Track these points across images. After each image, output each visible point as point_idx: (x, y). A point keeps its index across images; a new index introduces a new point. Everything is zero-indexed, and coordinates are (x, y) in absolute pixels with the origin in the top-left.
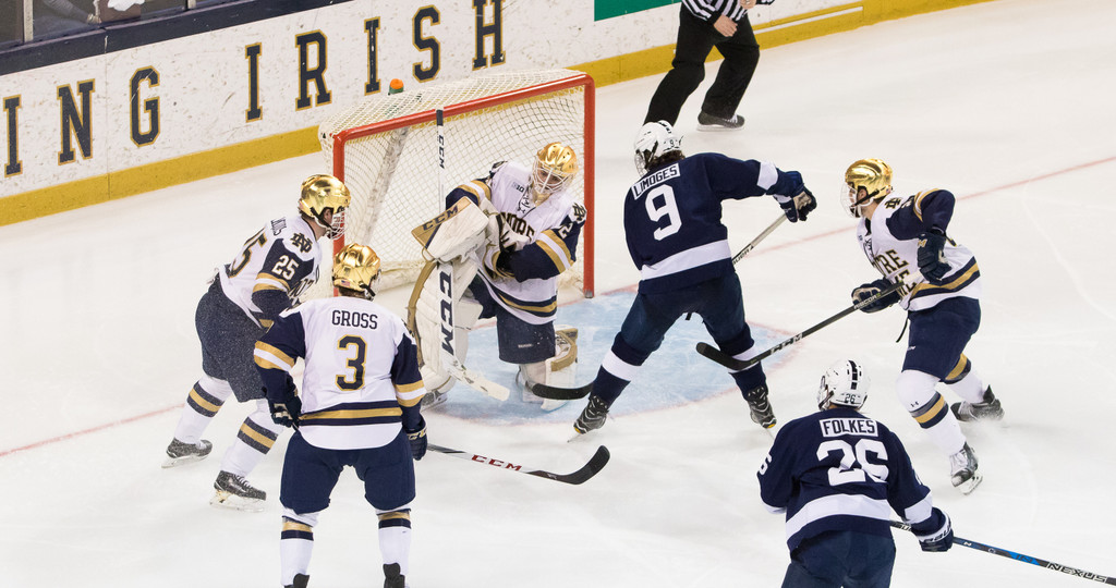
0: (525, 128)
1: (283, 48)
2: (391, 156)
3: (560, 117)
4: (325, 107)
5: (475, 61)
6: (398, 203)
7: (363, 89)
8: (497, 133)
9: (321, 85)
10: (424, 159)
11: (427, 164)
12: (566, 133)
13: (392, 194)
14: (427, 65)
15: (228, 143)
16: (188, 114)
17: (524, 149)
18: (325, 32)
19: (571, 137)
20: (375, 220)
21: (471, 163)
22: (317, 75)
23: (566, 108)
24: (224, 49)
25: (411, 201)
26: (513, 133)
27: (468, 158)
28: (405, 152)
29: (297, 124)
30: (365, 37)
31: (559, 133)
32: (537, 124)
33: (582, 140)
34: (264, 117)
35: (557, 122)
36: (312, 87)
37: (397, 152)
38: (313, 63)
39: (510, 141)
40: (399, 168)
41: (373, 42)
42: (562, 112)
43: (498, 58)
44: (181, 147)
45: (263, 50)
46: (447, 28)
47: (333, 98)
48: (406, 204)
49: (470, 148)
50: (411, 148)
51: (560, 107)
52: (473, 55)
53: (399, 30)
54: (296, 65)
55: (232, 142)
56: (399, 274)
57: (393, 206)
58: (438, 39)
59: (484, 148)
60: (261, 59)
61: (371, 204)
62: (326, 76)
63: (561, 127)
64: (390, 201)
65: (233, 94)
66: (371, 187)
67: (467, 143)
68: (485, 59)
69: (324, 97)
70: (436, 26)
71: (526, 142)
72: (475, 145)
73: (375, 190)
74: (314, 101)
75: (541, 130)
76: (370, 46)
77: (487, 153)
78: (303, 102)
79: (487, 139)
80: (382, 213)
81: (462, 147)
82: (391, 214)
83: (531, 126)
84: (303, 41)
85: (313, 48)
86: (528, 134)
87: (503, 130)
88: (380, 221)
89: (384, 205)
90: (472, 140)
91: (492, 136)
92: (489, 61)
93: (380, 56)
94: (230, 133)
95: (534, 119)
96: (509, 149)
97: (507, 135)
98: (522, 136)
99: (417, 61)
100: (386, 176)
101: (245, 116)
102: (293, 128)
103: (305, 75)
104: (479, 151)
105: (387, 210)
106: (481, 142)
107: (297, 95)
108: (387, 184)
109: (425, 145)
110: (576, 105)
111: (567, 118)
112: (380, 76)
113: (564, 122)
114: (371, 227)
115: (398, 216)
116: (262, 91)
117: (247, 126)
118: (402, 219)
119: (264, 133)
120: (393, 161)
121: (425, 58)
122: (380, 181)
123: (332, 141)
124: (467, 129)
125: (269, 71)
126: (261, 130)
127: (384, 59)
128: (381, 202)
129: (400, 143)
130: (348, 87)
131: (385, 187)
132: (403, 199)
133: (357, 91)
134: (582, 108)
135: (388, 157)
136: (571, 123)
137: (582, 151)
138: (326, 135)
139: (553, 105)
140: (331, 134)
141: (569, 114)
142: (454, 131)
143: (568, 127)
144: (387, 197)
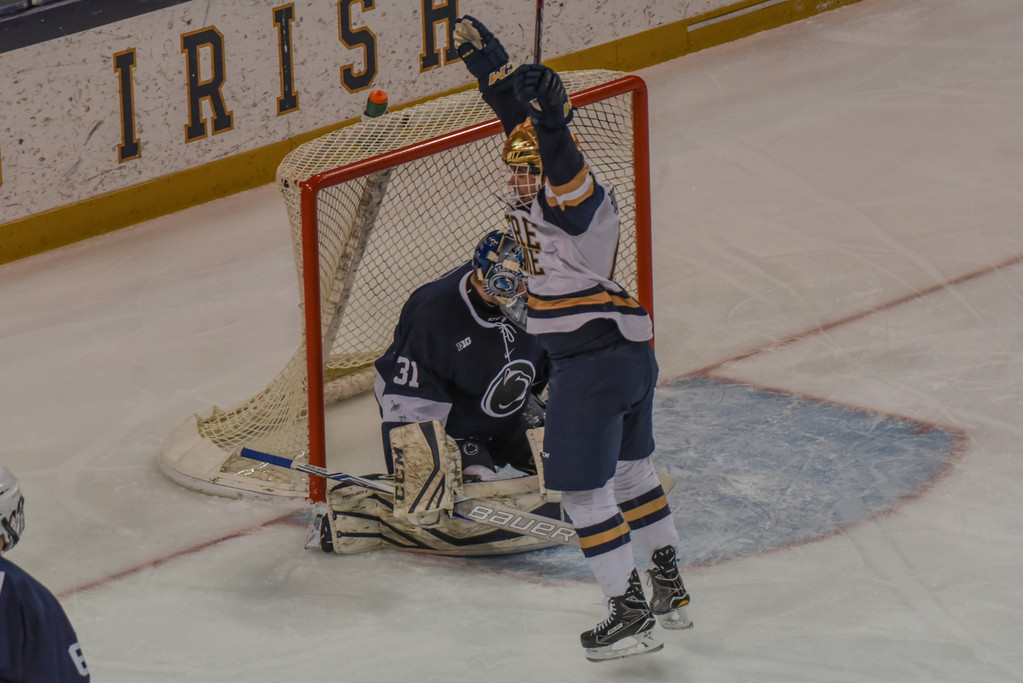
1: (164, 55)
2: (368, 207)
3: (597, 138)
4: (224, 135)
5: (424, 59)
6: (376, 272)
7: (274, 107)
9: (218, 105)
10: (411, 208)
11: (415, 215)
12: (607, 160)
13: (367, 259)
14: (359, 68)
15: (95, 193)
16: (39, 156)
18: (221, 28)
19: (614, 167)
20: (347, 297)
21: (476, 211)
22: (213, 90)
23: (605, 125)
24: (84, 61)
25: (395, 268)
27: (471, 203)
28: (386, 199)
29: (188, 161)
30: (274, 32)
33: (630, 171)
34: (143, 153)
35: (594, 146)
36: (206, 107)
37: (376, 200)
38: (206, 74)
40: (377, 224)
41: (285, 39)
42: (601, 131)
44: (32, 202)
45: (138, 60)
46: (384, 14)
47: (235, 123)
48: (387, 273)
49: (474, 190)
50: (392, 195)
51: (596, 123)
52: (421, 51)
53: (320, 20)
54: (183, 79)
55: (100, 191)
57: (369, 278)
58: (374, 29)
60: (137, 73)
61: (340, 276)
62: (225, 90)
63: (601, 153)
64: (364, 271)
65: (100, 123)
66: (341, 252)
67: (470, 183)
68: (437, 56)
69: (223, 121)
70: (369, 13)
72: (481, 185)
73: (345, 256)
74: (209, 127)
76: (282, 45)
78: (195, 130)
80: (355, 287)
81: (462, 189)
82: (366, 289)
84: (191, 43)
85: (205, 52)
88: (351, 299)
89: (358, 275)
90: (477, 178)
92: (442, 58)
93: (296, 58)
94: (97, 180)
99: (345, 63)
100: (361, 234)
101: (116, 155)
102: (182, 166)
103: (196, 91)
105: (361, 282)
107: (184, 119)
108: (363, 245)
109: (411, 188)
110: (619, 120)
111: (607, 140)
112: (297, 87)
113: (604, 146)
114: (340, 308)
115: (377, 290)
116: (139, 117)
117: (120, 168)
118: (383, 294)
119: (145, 177)
120: (371, 213)
121: (356, 57)
122: (351, 242)
123: (298, 191)
124: (469, 162)
125: (147, 88)
126: (140, 173)
127: (302, 63)
128: (355, 271)
129: (380, 187)
130: (255, 105)
131: (360, 251)
132: (383, 267)
133: (267, 110)
134: (629, 123)
135: (363, 207)
136: (613, 146)
137: (632, 186)
138: (289, 182)
139: (587, 122)
140: (296, 182)
141: (610, 134)
142: (451, 166)
143: (610, 153)
144: (362, 264)
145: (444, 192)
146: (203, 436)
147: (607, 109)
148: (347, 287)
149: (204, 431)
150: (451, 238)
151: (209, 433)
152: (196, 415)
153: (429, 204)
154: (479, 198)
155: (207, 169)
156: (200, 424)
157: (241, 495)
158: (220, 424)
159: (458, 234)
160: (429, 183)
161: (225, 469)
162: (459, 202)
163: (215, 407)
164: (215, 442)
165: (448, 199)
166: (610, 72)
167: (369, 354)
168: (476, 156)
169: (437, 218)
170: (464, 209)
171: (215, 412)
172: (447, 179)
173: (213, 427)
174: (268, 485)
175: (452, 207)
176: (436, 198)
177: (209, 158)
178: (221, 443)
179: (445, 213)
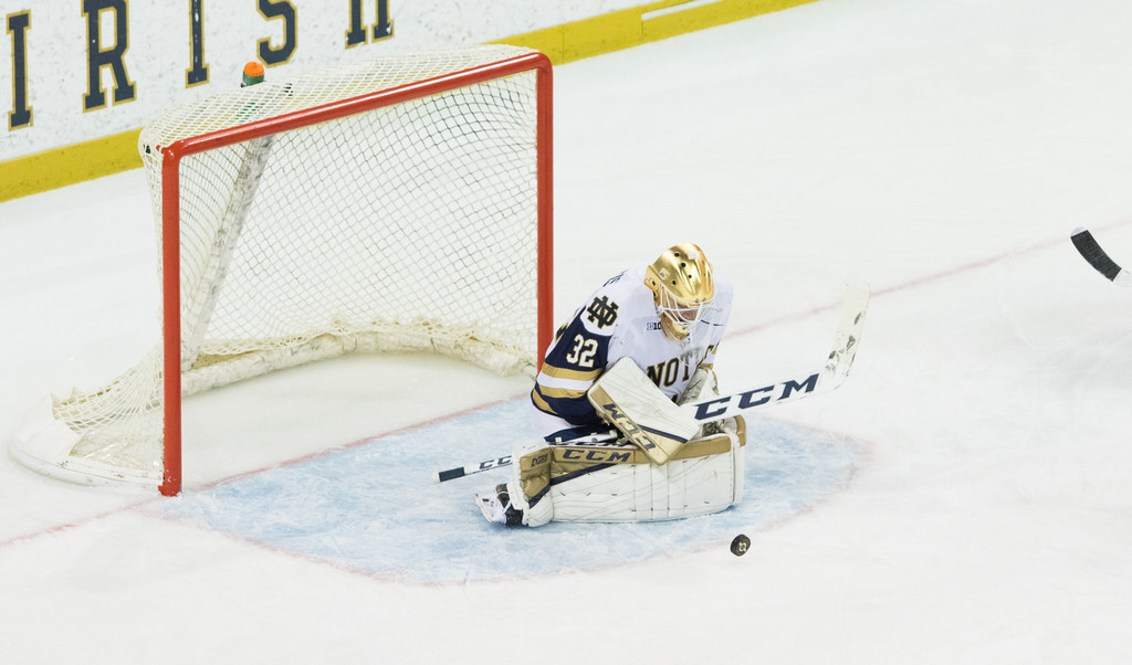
0: (447, 135)
1: (62, 18)
2: (246, 180)
3: (500, 117)
4: (126, 105)
5: (349, 35)
6: (256, 250)
7: (183, 78)
8: (406, 142)
9: (120, 73)
10: (295, 184)
12: (509, 141)
13: (247, 236)
14: (278, 42)
17: (447, 167)
19: (516, 148)
20: (223, 276)
22: (115, 58)
23: (508, 104)
25: (277, 247)
26: (429, 142)
27: (361, 182)
28: (266, 173)
29: (86, 131)
31: (499, 142)
32: (466, 129)
33: (534, 153)
34: (35, 123)
35: (496, 125)
36: (107, 76)
37: (257, 173)
38: (108, 41)
39: (426, 155)
40: (258, 198)
41: (196, 7)
42: (504, 110)
43: (382, 30)
45: (33, 21)
47: (139, 92)
48: (269, 252)
49: (365, 167)
50: (275, 168)
51: (499, 101)
52: (346, 25)
54: (82, 44)
56: (258, 358)
57: (248, 256)
59: (386, 166)
60: (31, 35)
61: (217, 252)
62: (128, 59)
63: (503, 133)
64: (244, 249)
66: (217, 228)
67: (360, 159)
68: (364, 32)
69: (125, 92)
71: (450, 155)
72: (373, 162)
73: (221, 231)
74: (109, 97)
75: (472, 137)
76: (192, 14)
77: (391, 174)
78: (94, 99)
79: (389, 152)
80: (232, 265)
81: (352, 165)
82: (246, 267)
83: (456, 132)
84: (92, 7)
85: (108, 17)
86: (453, 143)
87: (414, 138)
88: (229, 277)
89: (236, 253)
90: (368, 154)
91: (397, 147)
92: (370, 34)
93: (208, 28)
95: (461, 120)
96: (423, 168)
97: (420, 147)
98: (443, 147)
99: (263, 36)
100: (239, 209)
101: (6, 121)
102: (77, 138)
103: (97, 58)
104: (378, 171)
105: (241, 261)
106: (381, 157)
107: (84, 89)
108: (241, 221)
109: (296, 162)
110: (524, 99)
111: (509, 119)
112: (208, 59)
113: (506, 125)
114: (215, 287)
115: (257, 270)
116: (32, 83)
117: (10, 136)
118: (263, 275)
119: (37, 148)
120: (249, 187)
121: (275, 30)
122: (229, 216)
123: (159, 157)
124: (360, 137)
125: (43, 52)
126: (31, 142)
127: (215, 34)
128: (232, 248)
129: (259, 159)
130: (160, 76)
131: (237, 227)
132: (264, 245)
133: (174, 82)
134: (534, 103)
135: (241, 180)
136: (516, 126)
137: (534, 168)
138: (151, 148)
139: (489, 100)
140: (158, 147)
141: (513, 113)
142: (340, 140)
143: (512, 133)
144: (240, 241)
145: (332, 168)
146: (56, 418)
147: (511, 87)
148: (222, 266)
149: (59, 413)
150: (339, 218)
151: (63, 415)
152: (52, 395)
153: (316, 180)
154: (369, 176)
155: (106, 142)
156: (56, 405)
157: (90, 481)
158: (78, 406)
159: (347, 213)
160: (316, 158)
161: (73, 453)
162: (349, 179)
163: (74, 388)
164: (69, 424)
165: (336, 176)
166: (514, 48)
167: (250, 340)
168: (368, 131)
169: (324, 195)
170: (353, 187)
171: (73, 393)
172: (336, 154)
173: (71, 407)
174: (119, 470)
175: (340, 184)
176: (324, 174)
177: (108, 131)
178: (76, 426)
179: (332, 190)
